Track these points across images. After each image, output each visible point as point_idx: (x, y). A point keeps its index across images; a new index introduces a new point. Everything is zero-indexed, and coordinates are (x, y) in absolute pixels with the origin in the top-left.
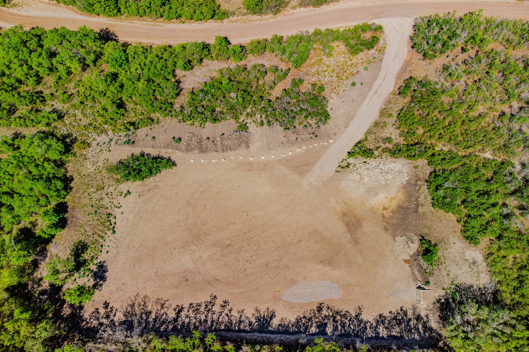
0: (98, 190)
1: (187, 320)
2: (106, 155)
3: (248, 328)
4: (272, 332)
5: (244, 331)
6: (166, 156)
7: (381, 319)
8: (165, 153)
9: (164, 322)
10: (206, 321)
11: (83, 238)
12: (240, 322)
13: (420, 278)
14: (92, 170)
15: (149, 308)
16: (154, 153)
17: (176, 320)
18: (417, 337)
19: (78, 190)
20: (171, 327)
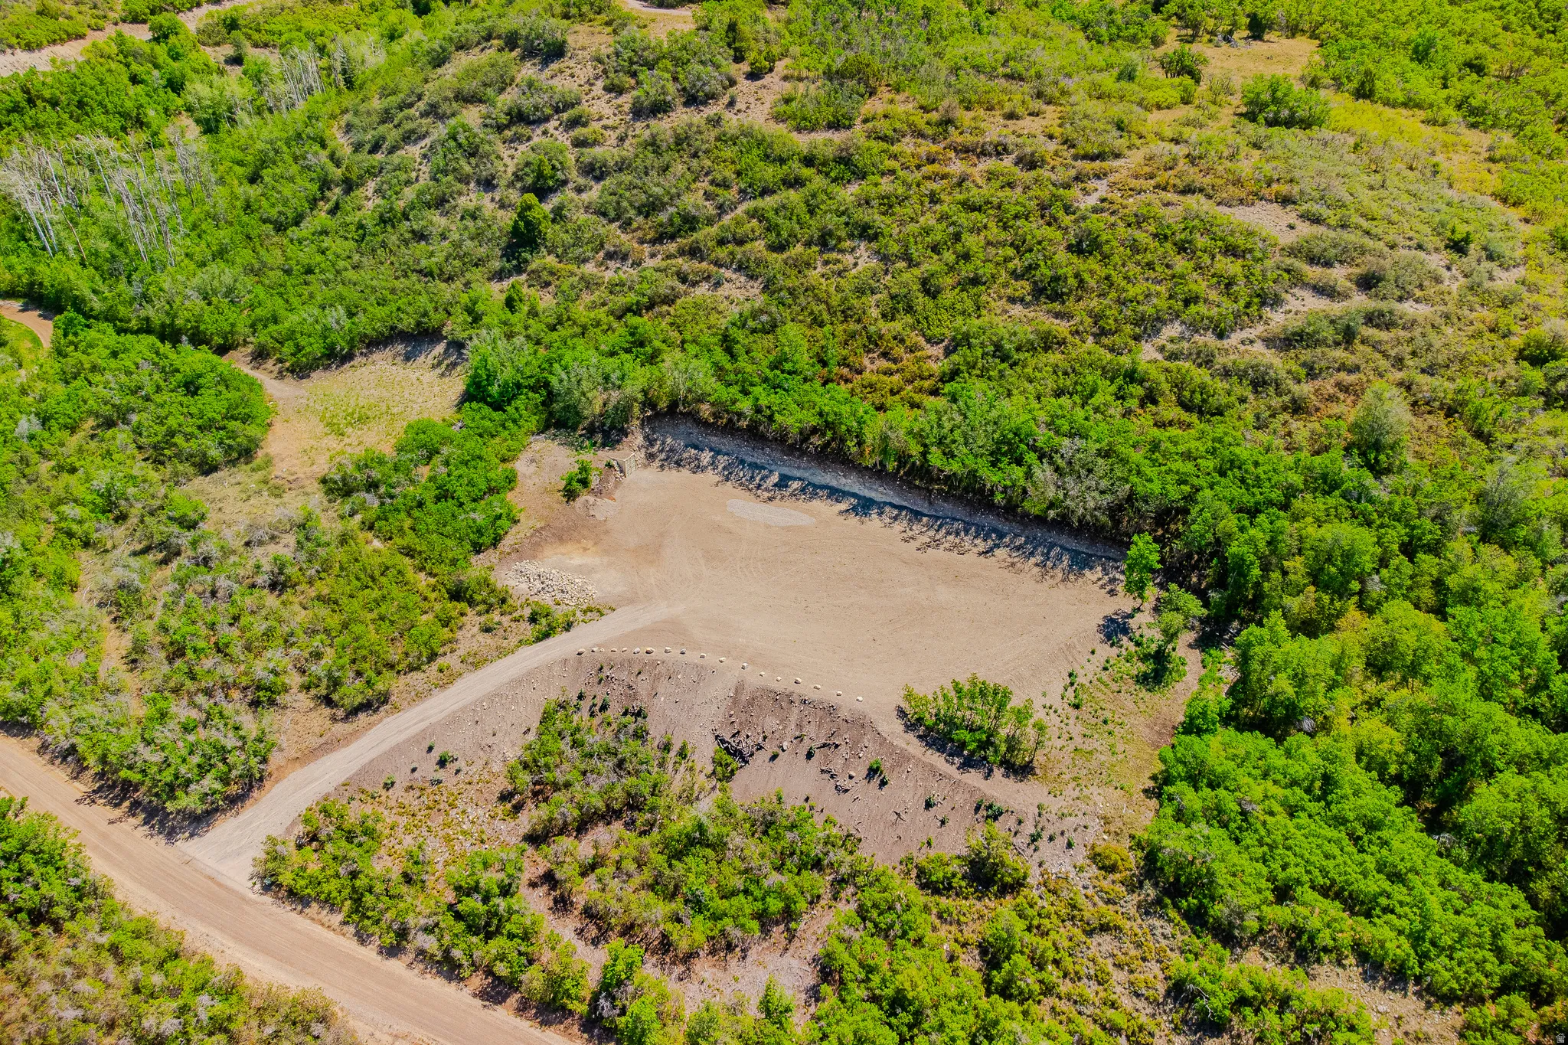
0: (1090, 753)
1: (978, 541)
2: (1054, 805)
3: (887, 509)
4: (854, 495)
5: (894, 506)
6: (911, 737)
7: (698, 468)
8: (912, 745)
9: (1018, 548)
10: (949, 533)
11: (1144, 693)
12: (895, 518)
13: (612, 480)
14: (1094, 789)
15: (1036, 570)
16: (937, 760)
17: (997, 546)
18: (669, 440)
19: (1139, 769)
20: (1007, 540)
